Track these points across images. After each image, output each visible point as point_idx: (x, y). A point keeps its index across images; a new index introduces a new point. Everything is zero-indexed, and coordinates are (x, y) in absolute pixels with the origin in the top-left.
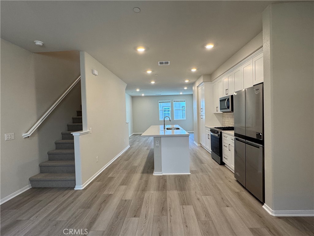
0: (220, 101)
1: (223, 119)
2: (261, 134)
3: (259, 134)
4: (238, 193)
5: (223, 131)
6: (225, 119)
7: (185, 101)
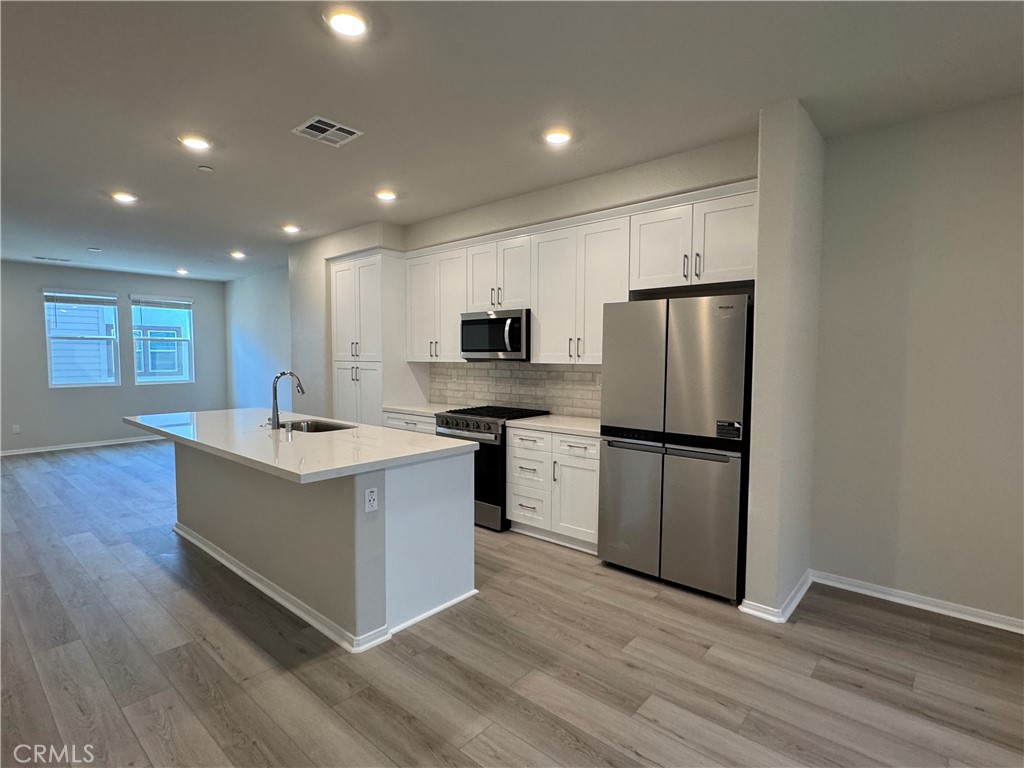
0: (465, 323)
1: (431, 382)
2: (737, 425)
3: (732, 425)
4: (656, 598)
5: (509, 423)
6: (446, 383)
7: (188, 307)
